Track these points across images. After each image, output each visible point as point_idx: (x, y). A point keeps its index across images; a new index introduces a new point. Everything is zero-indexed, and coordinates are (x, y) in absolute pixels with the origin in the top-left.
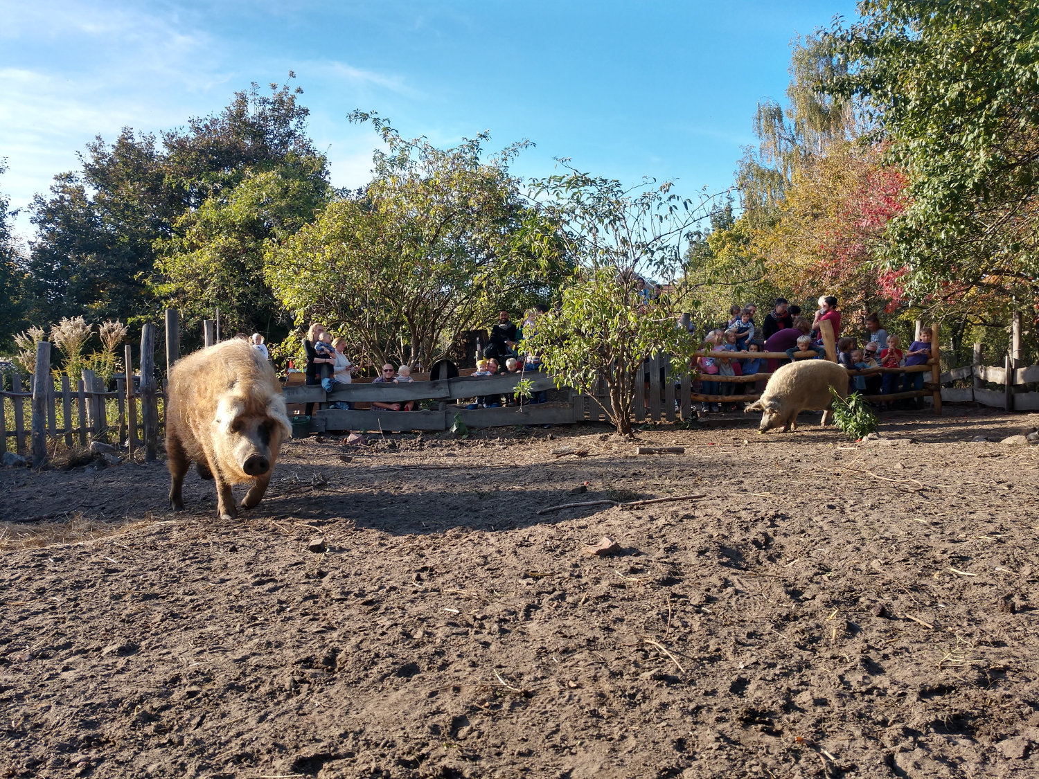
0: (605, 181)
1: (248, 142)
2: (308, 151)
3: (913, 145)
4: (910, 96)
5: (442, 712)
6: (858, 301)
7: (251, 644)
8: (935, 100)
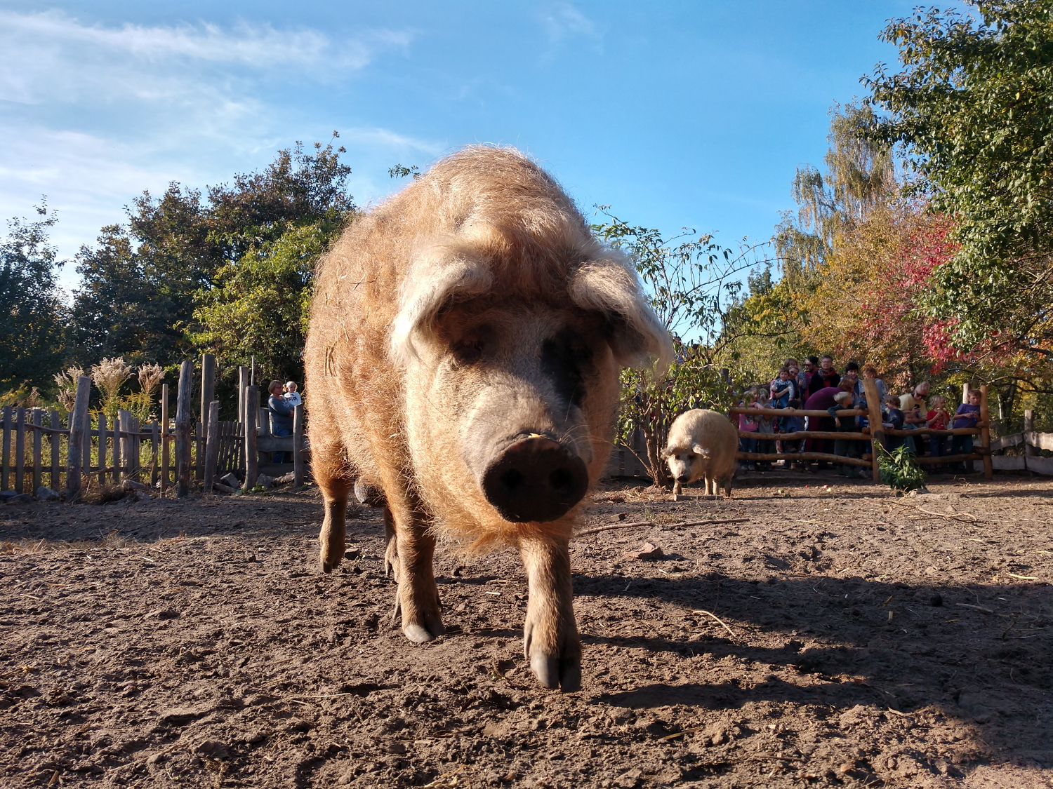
0: (645, 230)
1: (291, 198)
2: (349, 208)
3: (958, 191)
4: (955, 142)
5: (488, 658)
6: (903, 364)
7: (292, 612)
8: (979, 145)
